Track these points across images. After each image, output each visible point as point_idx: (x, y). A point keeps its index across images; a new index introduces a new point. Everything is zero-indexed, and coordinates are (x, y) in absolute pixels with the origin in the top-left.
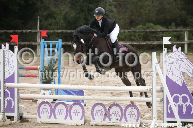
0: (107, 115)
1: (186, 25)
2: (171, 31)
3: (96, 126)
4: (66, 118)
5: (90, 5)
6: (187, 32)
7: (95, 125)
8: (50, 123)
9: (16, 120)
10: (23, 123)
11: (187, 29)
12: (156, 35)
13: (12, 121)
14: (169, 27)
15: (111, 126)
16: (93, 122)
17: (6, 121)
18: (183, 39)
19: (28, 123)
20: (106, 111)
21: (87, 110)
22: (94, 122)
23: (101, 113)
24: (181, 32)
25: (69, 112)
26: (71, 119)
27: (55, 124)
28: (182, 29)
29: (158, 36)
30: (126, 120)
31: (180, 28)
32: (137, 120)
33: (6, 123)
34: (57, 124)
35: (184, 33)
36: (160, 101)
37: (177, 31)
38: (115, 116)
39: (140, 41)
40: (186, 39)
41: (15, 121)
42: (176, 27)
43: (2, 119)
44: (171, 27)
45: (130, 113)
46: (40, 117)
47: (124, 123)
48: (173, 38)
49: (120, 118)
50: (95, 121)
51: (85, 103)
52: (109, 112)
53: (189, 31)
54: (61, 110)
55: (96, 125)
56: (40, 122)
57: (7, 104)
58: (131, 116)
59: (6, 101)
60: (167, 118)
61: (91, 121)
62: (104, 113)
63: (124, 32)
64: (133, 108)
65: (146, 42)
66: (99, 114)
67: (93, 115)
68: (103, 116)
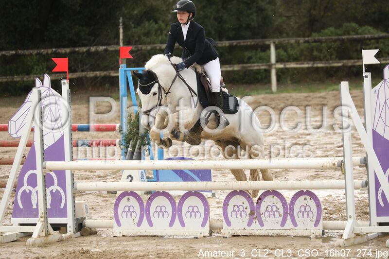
0: (254, 215)
3: (234, 238)
4: (171, 224)
7: (231, 236)
8: (140, 236)
9: (70, 231)
10: (85, 238)
13: (63, 235)
15: (264, 236)
16: (227, 231)
17: (50, 234)
19: (96, 236)
20: (254, 206)
22: (230, 231)
23: (243, 211)
25: (177, 211)
26: (183, 224)
27: (152, 237)
30: (295, 224)
32: (317, 223)
33: (50, 238)
34: (155, 236)
38: (272, 216)
41: (69, 234)
43: (42, 231)
45: (303, 209)
46: (119, 224)
47: (290, 230)
49: (281, 221)
50: (231, 227)
52: (259, 208)
54: (162, 208)
55: (234, 236)
56: (118, 235)
57: (52, 200)
58: (303, 215)
59: (49, 194)
60: (377, 216)
61: (222, 228)
62: (248, 211)
64: (308, 197)
65: (342, 61)
66: (239, 214)
67: (227, 216)
68: (248, 217)
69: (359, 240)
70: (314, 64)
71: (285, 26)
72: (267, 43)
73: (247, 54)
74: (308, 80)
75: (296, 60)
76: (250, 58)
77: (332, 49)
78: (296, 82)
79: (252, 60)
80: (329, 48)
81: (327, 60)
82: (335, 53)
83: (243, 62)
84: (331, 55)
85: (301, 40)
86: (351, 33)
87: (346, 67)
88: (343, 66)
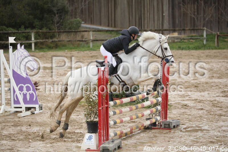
1: (33, 27)
2: (20, 33)
6: (34, 33)
11: (34, 31)
14: (19, 29)
18: (31, 39)
24: (29, 34)
28: (30, 31)
31: (28, 30)
35: (32, 34)
36: (8, 90)
37: (25, 33)
40: (33, 39)
42: (25, 29)
44: (21, 29)
48: (23, 38)
53: (35, 32)
60: (14, 104)
69: (7, 114)
86: (3, 30)
87: (1, 44)
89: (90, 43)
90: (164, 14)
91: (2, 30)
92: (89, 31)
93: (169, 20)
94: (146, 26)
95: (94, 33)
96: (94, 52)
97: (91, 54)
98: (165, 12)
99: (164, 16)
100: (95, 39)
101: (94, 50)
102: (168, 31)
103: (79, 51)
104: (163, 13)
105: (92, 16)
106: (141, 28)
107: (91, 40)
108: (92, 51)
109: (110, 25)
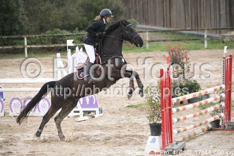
0: (23, 108)
2: (75, 35)
5: (6, 15)
12: (63, 39)
14: (73, 31)
16: (11, 114)
20: (22, 104)
21: (6, 104)
23: (18, 106)
24: (83, 36)
29: (64, 39)
30: (40, 112)
37: (80, 35)
39: (49, 44)
42: (79, 31)
44: (76, 31)
45: (43, 105)
47: (37, 114)
48: (77, 41)
50: (13, 113)
51: (4, 98)
52: (25, 105)
55: (14, 116)
58: (43, 108)
61: (9, 113)
62: (20, 106)
63: (36, 37)
64: (45, 100)
65: (54, 44)
66: (16, 107)
67: (11, 108)
68: (20, 109)
70: (42, 46)
71: (30, 30)
72: (23, 37)
73: (14, 41)
74: (40, 52)
75: (35, 44)
76: (16, 43)
77: (50, 40)
78: (35, 53)
79: (16, 44)
80: (49, 39)
81: (48, 44)
82: (51, 41)
83: (13, 45)
84: (49, 42)
85: (37, 36)
86: (58, 33)
88: (55, 47)
89: (146, 44)
90: (221, 13)
91: (56, 33)
92: (144, 32)
93: (226, 19)
94: (202, 26)
95: (150, 33)
96: (151, 53)
97: (147, 55)
98: (222, 10)
99: (221, 14)
100: (151, 40)
101: (150, 51)
102: (226, 30)
103: (135, 52)
104: (220, 11)
105: (147, 16)
106: (198, 27)
107: (147, 41)
108: (148, 52)
109: (165, 24)
